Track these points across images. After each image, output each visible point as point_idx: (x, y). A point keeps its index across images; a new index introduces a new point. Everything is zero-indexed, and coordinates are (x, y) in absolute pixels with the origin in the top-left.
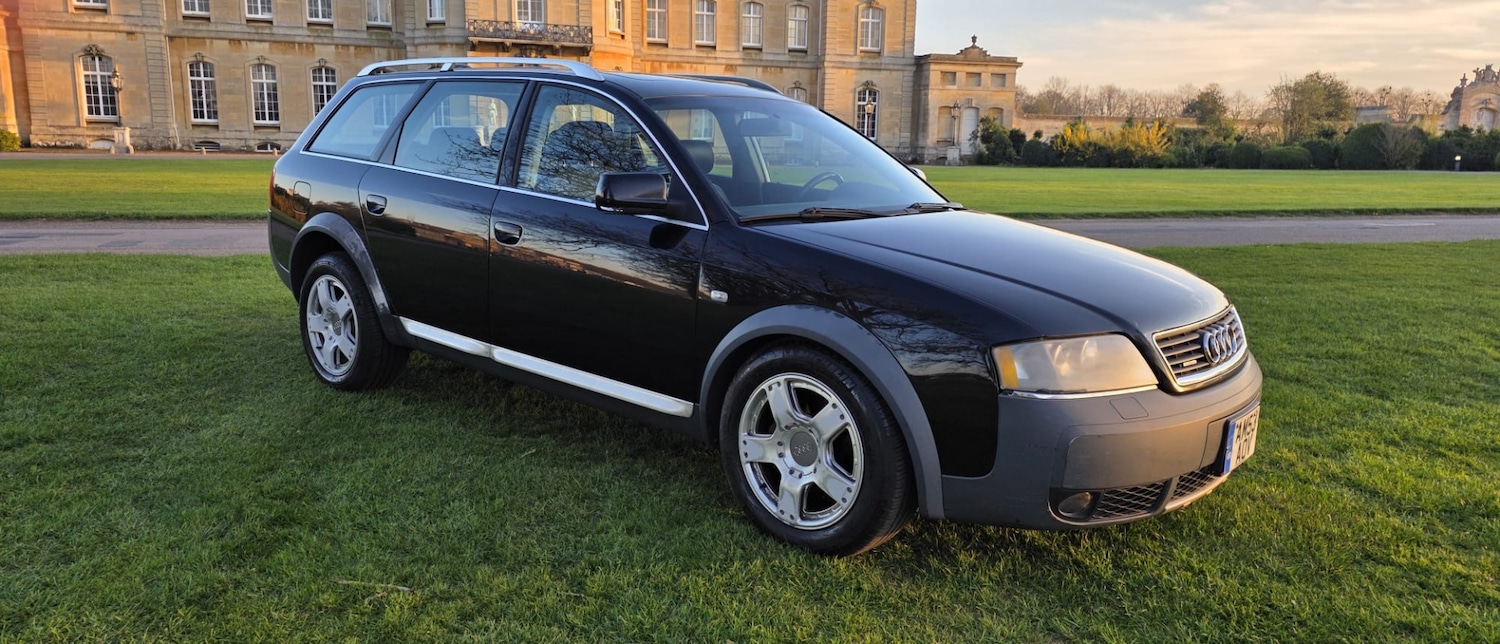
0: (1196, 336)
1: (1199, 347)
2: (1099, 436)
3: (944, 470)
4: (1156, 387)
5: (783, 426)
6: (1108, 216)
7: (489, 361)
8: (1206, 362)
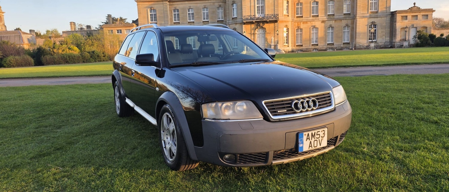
0: (290, 102)
1: (290, 105)
2: (230, 135)
3: (195, 145)
4: (263, 119)
5: (166, 129)
6: (444, 63)
7: (132, 109)
8: (291, 111)
